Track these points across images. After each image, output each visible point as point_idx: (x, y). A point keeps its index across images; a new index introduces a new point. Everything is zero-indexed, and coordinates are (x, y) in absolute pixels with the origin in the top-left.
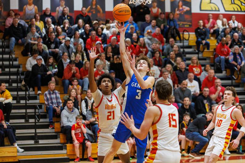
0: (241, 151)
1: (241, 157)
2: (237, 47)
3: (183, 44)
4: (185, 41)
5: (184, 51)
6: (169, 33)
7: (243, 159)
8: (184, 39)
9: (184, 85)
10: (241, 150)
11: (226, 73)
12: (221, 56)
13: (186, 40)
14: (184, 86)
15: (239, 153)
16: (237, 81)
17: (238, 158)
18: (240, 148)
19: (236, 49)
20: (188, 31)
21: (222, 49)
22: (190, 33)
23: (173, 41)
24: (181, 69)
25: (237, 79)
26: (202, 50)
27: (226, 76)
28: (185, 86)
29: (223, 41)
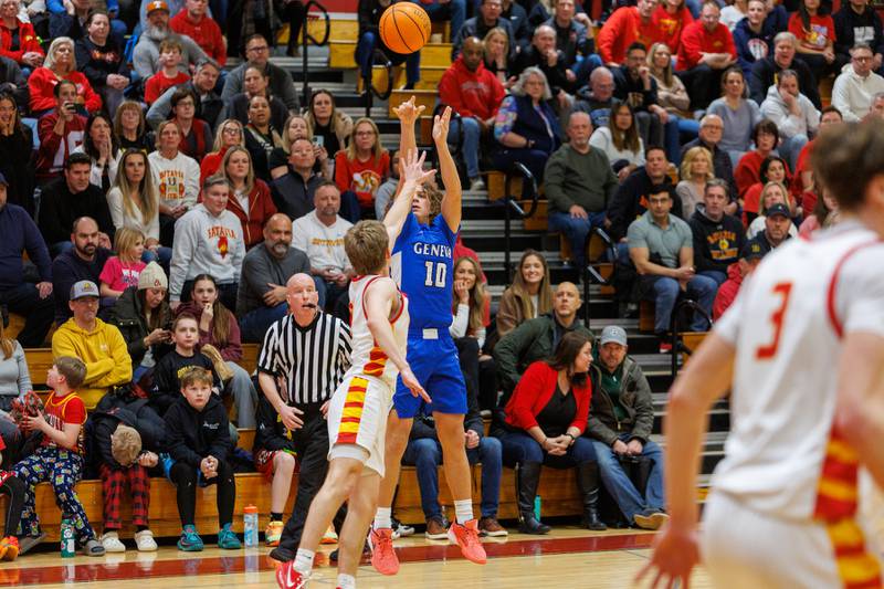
0: (536, 521)
1: (535, 547)
2: (535, 73)
3: (305, 62)
4: (312, 49)
5: (306, 90)
6: (247, 16)
7: (543, 552)
8: (309, 41)
9: (279, 232)
10: (538, 518)
11: (485, 188)
12: (463, 115)
13: (315, 43)
14: (277, 237)
15: (527, 528)
16: (528, 223)
17: (524, 549)
18: (534, 508)
19: (533, 83)
20: (323, 5)
21: (467, 86)
22: (333, 16)
23: (262, 48)
24: (296, 170)
25: (529, 215)
26: (385, 90)
27: (487, 202)
28: (284, 237)
29: (471, 53)
